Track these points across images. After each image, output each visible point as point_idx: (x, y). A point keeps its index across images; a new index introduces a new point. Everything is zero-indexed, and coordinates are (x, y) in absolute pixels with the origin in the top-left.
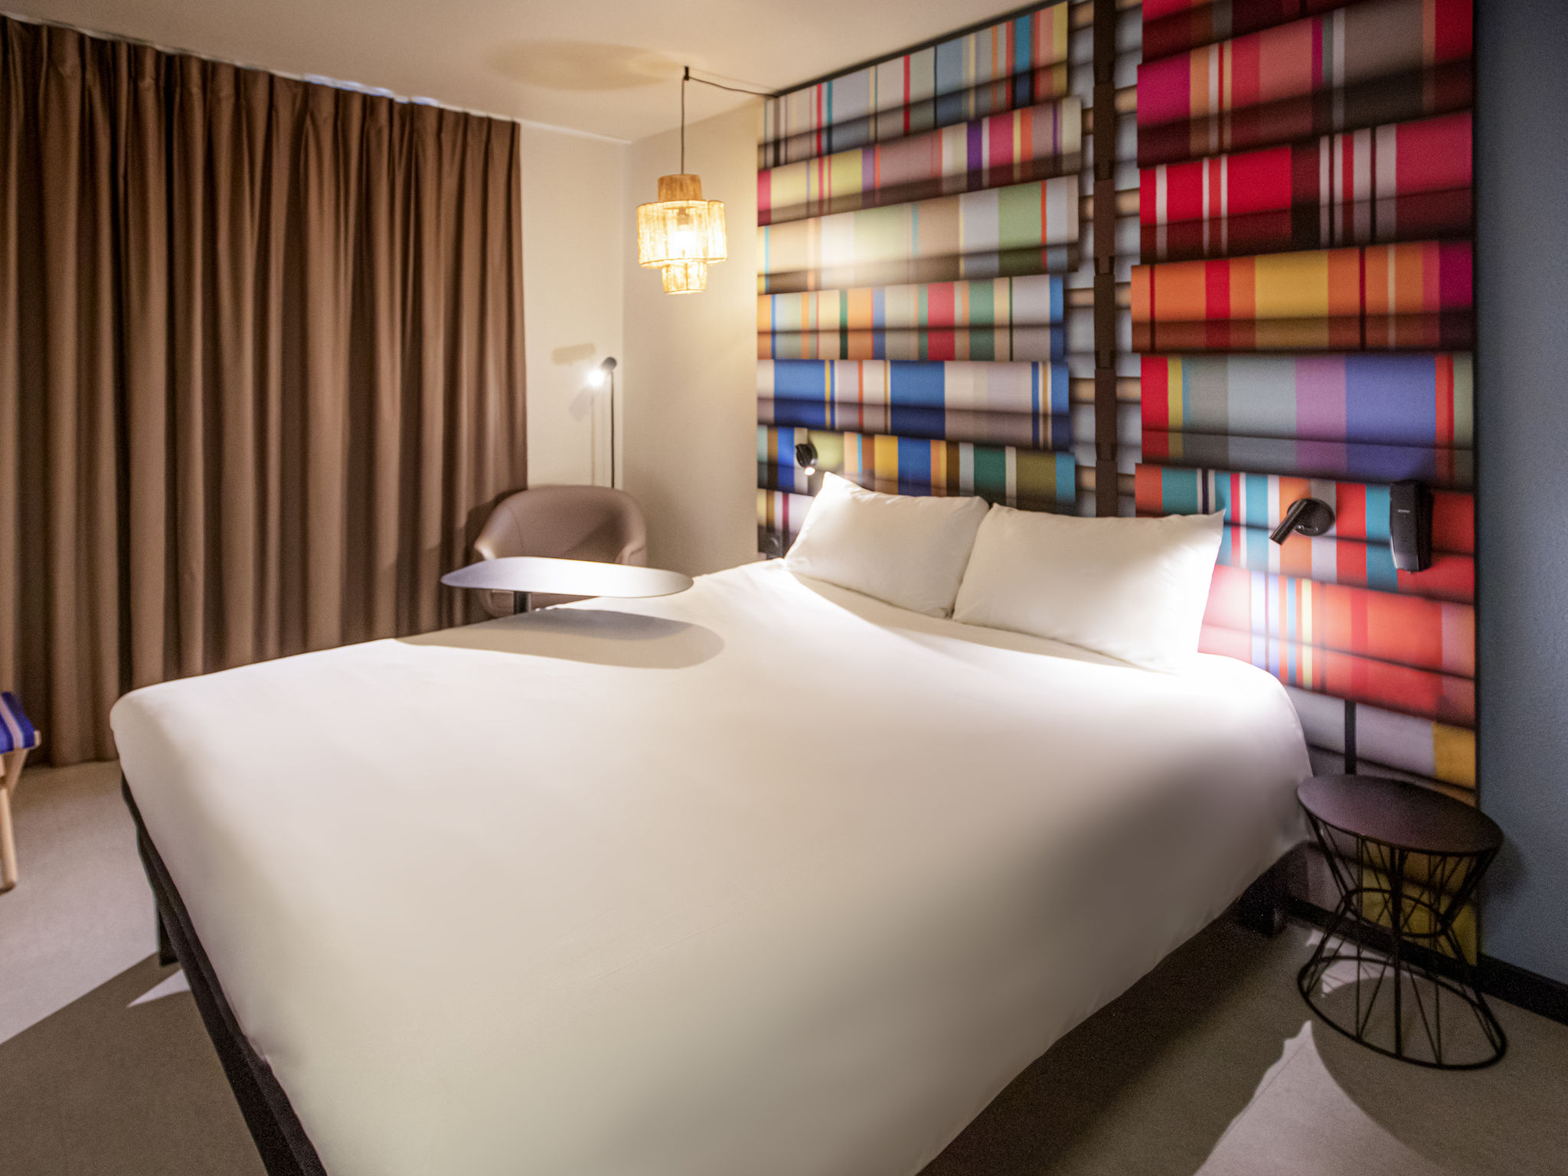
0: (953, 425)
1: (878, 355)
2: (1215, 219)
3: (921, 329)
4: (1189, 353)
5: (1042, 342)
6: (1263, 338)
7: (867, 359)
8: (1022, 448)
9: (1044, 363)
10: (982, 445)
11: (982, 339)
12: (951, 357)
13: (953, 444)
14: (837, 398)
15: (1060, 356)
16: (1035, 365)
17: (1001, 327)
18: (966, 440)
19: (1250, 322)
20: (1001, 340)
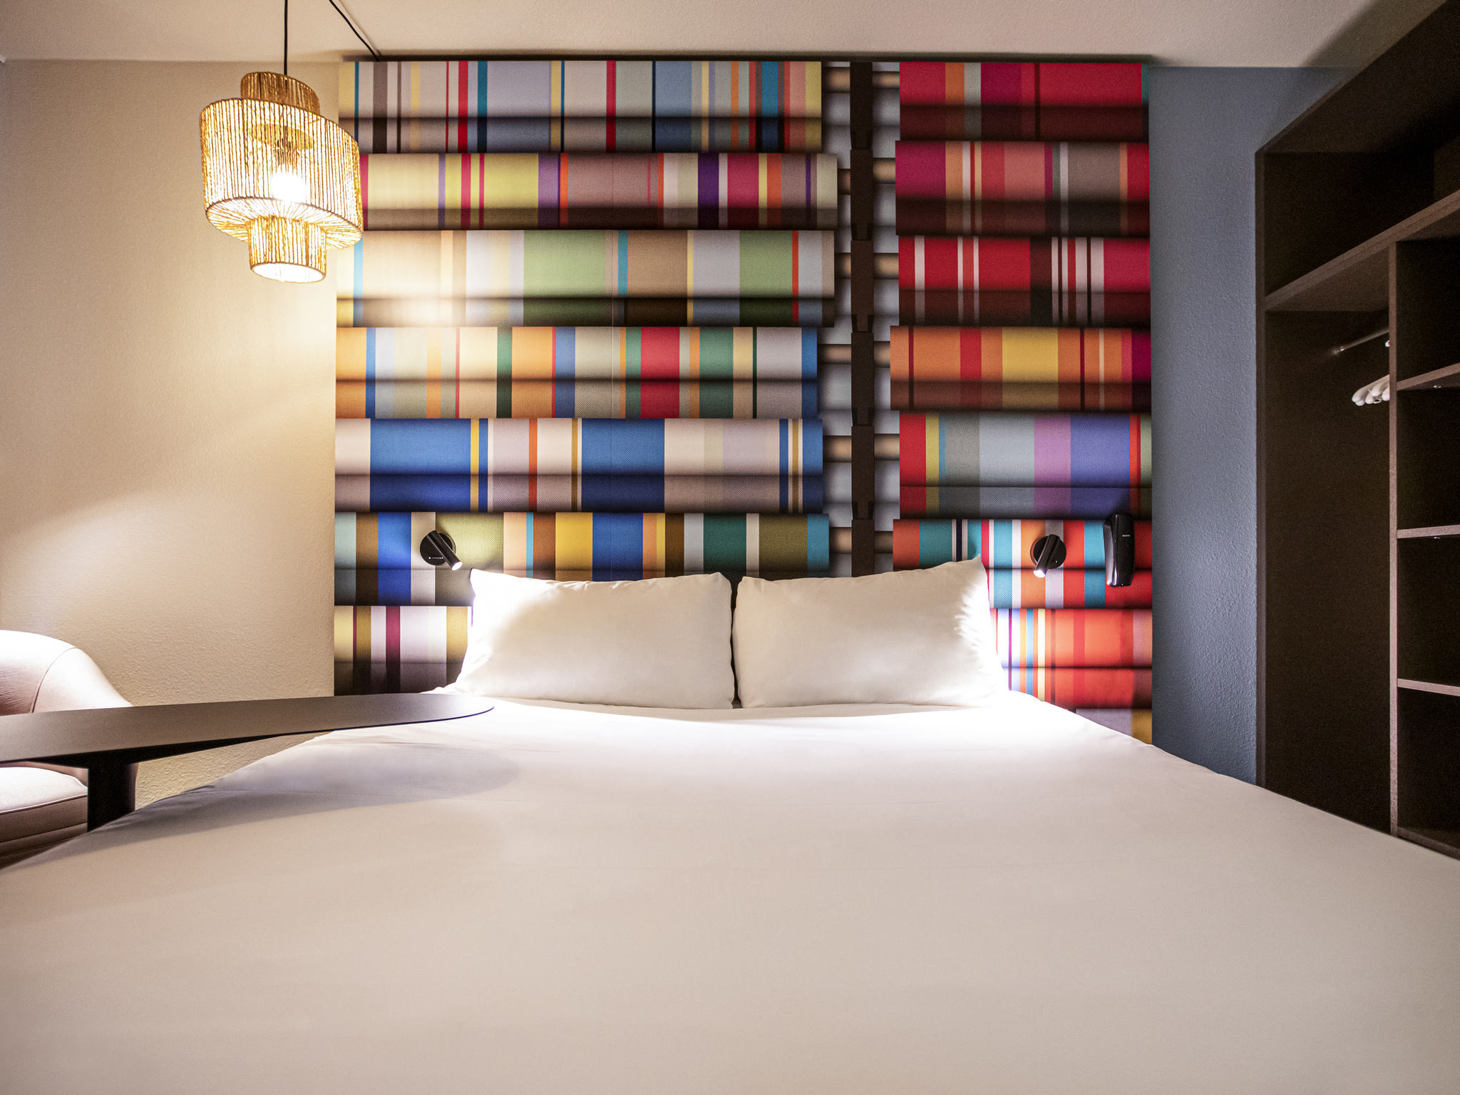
0: (673, 494)
1: (562, 411)
2: (968, 290)
3: (629, 380)
4: (947, 412)
5: (793, 397)
6: (1009, 399)
7: (544, 416)
8: (766, 514)
9: (795, 421)
10: (712, 514)
11: (717, 394)
12: (675, 414)
13: (676, 516)
14: (491, 468)
15: (814, 413)
16: (784, 423)
17: (742, 380)
18: (693, 510)
19: (998, 384)
20: (741, 397)
